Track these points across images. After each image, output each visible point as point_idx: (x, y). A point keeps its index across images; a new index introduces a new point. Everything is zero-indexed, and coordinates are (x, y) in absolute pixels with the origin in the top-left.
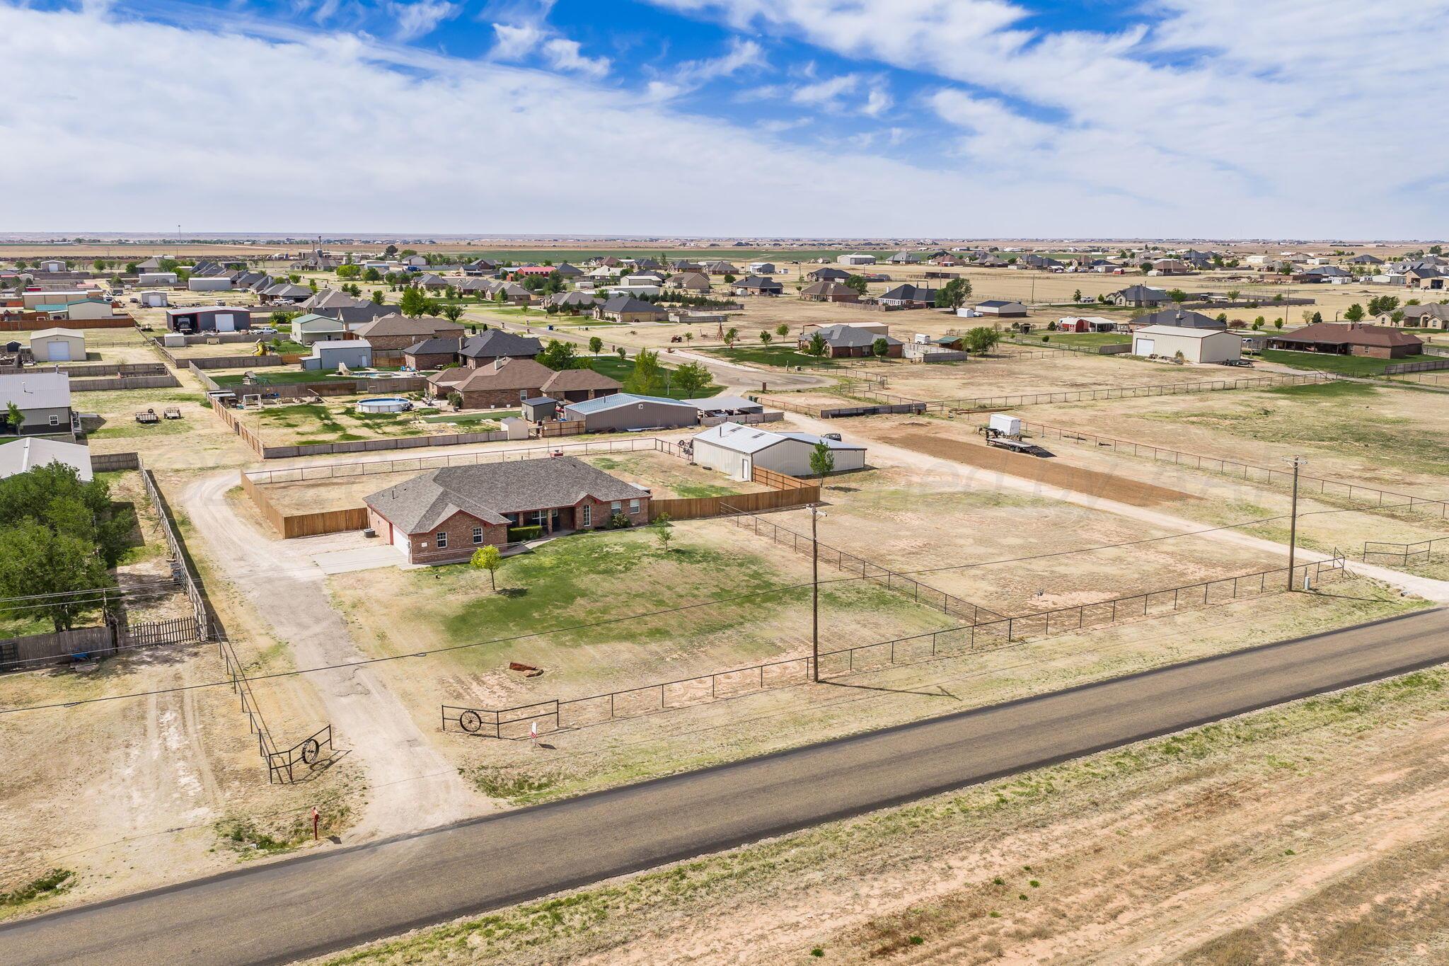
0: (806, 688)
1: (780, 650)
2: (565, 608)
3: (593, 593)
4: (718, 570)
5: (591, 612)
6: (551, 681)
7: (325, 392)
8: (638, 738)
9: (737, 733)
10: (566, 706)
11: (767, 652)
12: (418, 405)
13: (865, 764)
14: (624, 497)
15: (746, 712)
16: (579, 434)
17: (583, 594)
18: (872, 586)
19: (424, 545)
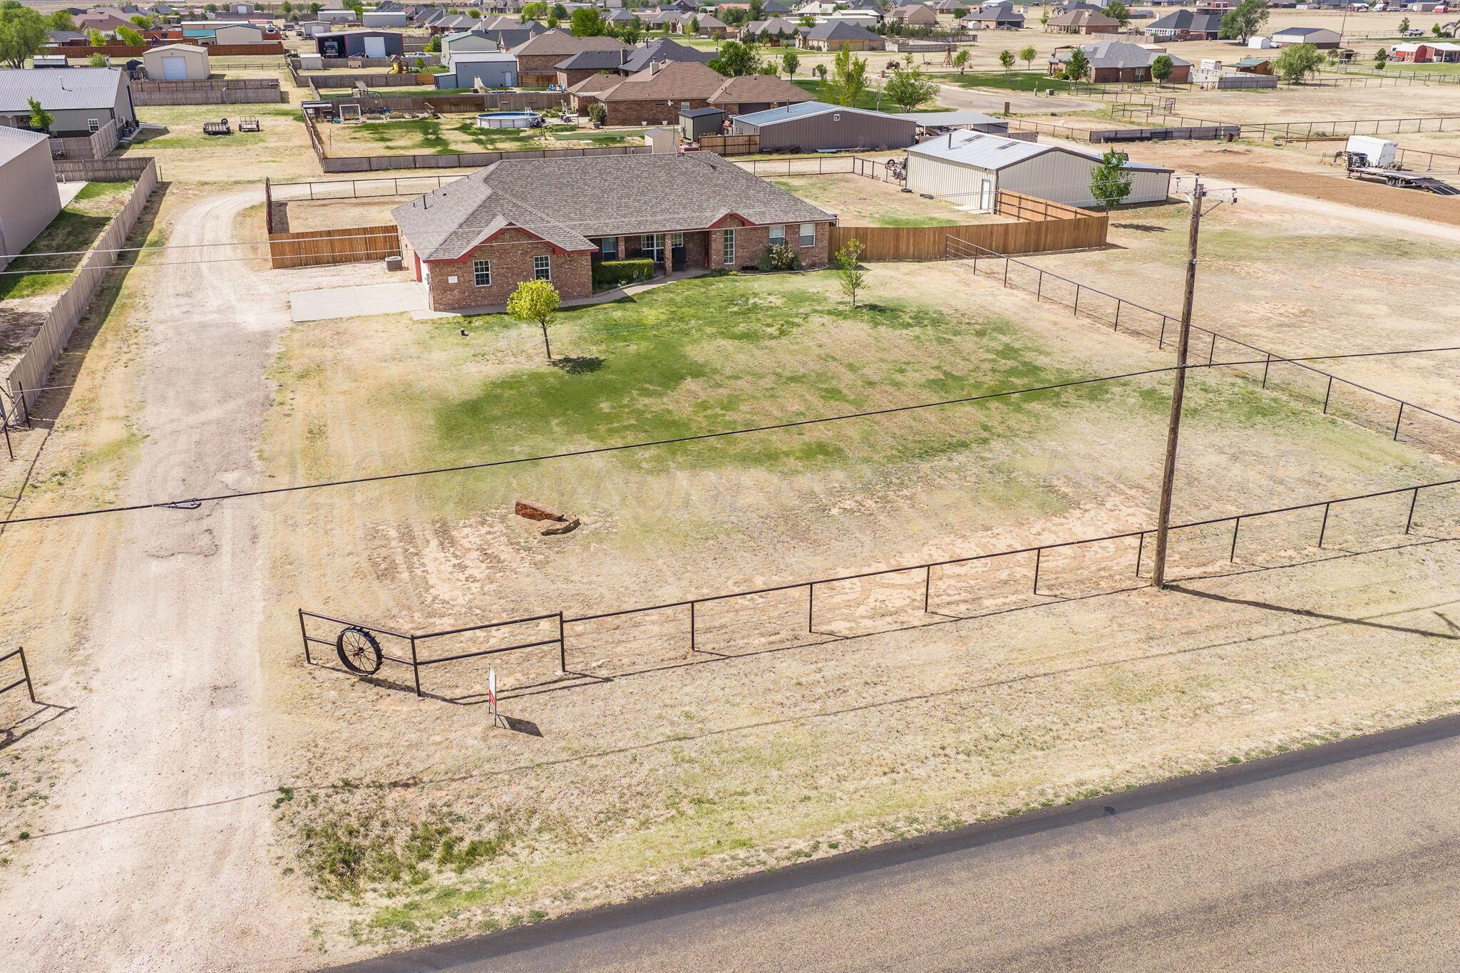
0: (1136, 600)
1: (1068, 504)
2: (661, 395)
3: (715, 371)
4: (941, 341)
5: (704, 406)
6: (587, 548)
7: (447, 107)
8: (742, 716)
9: (980, 715)
10: (579, 627)
11: (1042, 506)
12: (551, 121)
13: (1346, 870)
14: (790, 218)
15: (1001, 656)
16: (749, 153)
17: (698, 372)
18: (1230, 380)
19: (453, 280)
